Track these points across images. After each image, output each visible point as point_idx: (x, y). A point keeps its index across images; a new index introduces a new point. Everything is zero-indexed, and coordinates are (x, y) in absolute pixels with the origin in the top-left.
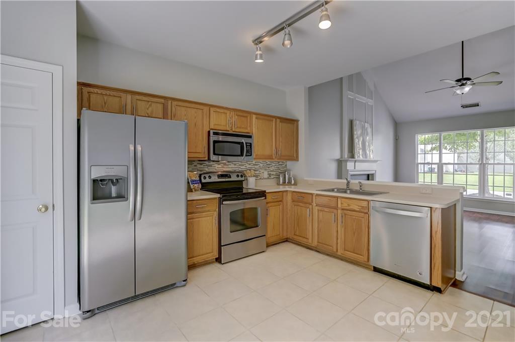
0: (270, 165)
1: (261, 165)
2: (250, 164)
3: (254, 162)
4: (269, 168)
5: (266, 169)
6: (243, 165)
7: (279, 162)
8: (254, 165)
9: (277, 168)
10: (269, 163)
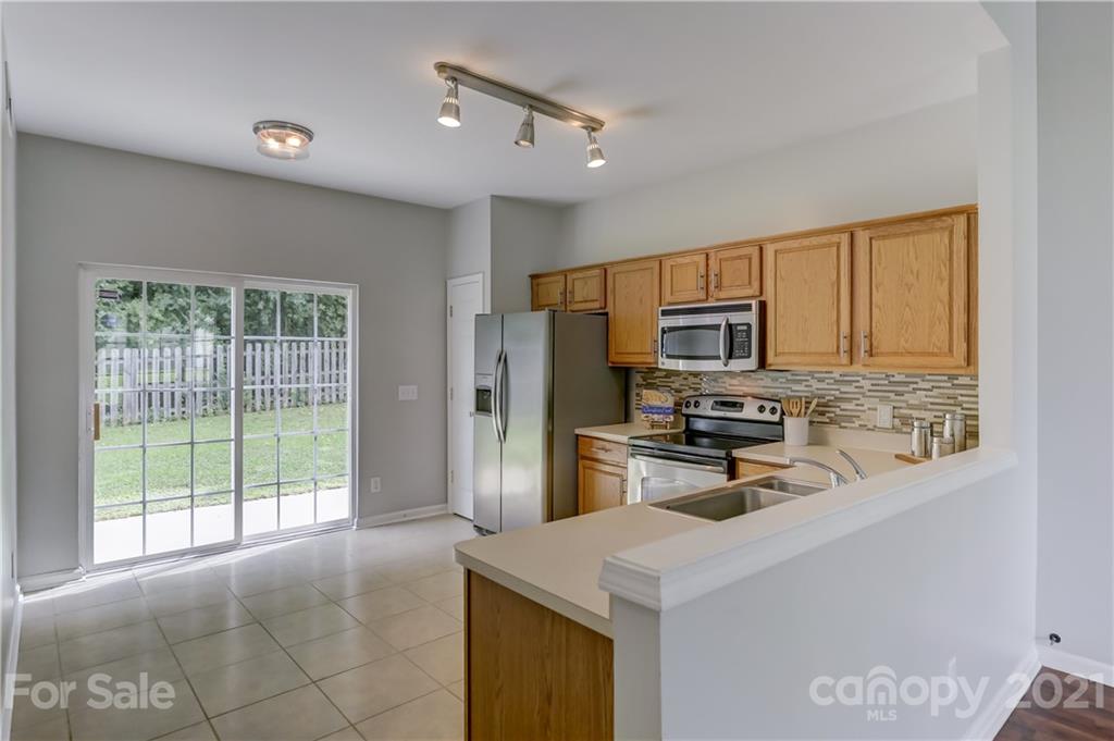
0: (907, 384)
1: (866, 384)
2: (821, 380)
3: (836, 375)
4: (898, 394)
5: (882, 399)
6: (799, 382)
7: (955, 377)
8: (836, 381)
9: (941, 396)
10: (898, 378)
